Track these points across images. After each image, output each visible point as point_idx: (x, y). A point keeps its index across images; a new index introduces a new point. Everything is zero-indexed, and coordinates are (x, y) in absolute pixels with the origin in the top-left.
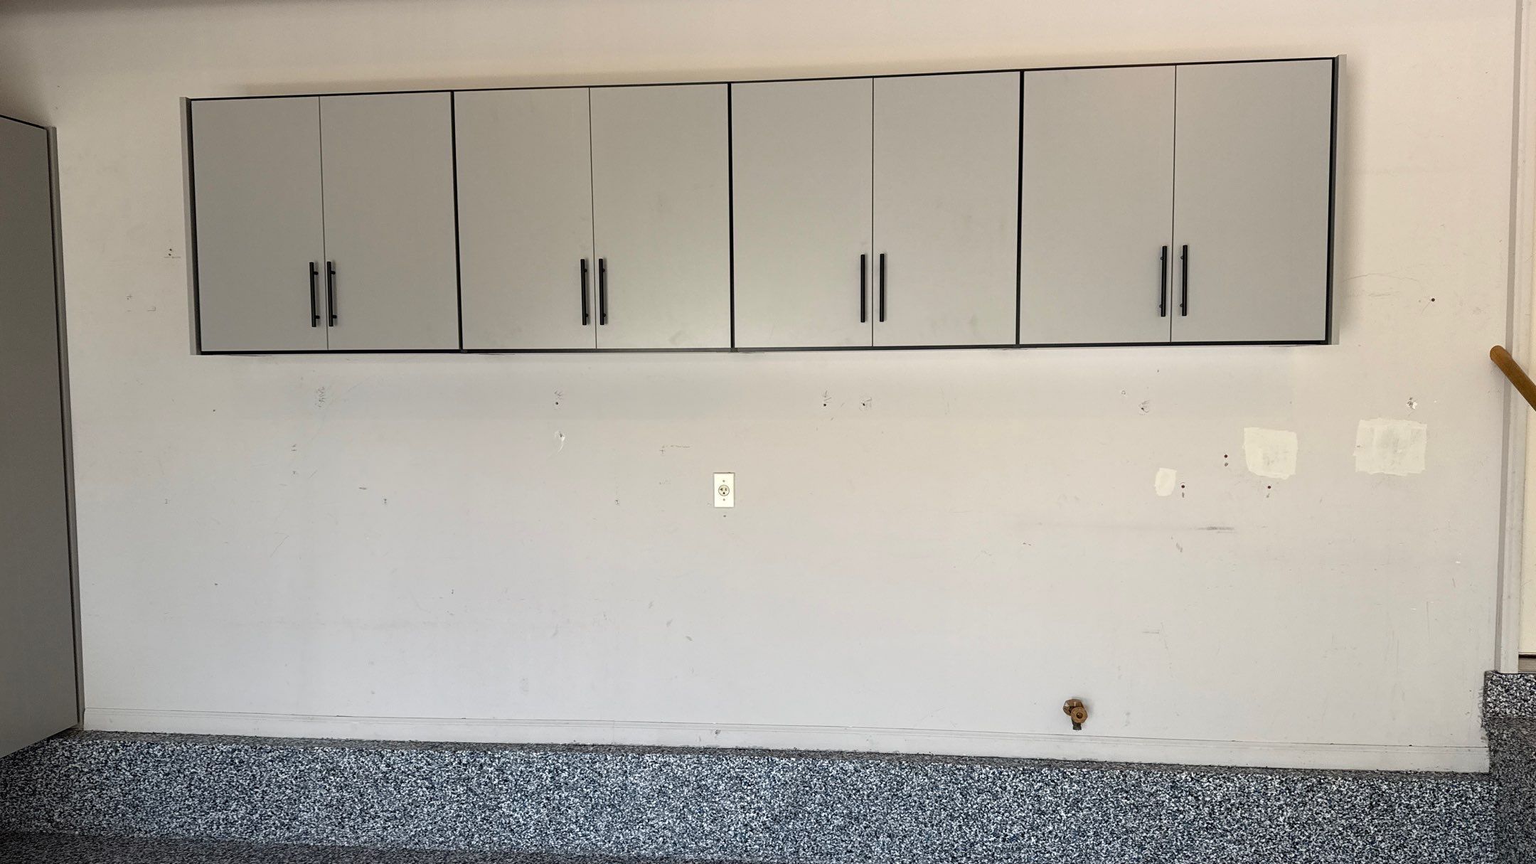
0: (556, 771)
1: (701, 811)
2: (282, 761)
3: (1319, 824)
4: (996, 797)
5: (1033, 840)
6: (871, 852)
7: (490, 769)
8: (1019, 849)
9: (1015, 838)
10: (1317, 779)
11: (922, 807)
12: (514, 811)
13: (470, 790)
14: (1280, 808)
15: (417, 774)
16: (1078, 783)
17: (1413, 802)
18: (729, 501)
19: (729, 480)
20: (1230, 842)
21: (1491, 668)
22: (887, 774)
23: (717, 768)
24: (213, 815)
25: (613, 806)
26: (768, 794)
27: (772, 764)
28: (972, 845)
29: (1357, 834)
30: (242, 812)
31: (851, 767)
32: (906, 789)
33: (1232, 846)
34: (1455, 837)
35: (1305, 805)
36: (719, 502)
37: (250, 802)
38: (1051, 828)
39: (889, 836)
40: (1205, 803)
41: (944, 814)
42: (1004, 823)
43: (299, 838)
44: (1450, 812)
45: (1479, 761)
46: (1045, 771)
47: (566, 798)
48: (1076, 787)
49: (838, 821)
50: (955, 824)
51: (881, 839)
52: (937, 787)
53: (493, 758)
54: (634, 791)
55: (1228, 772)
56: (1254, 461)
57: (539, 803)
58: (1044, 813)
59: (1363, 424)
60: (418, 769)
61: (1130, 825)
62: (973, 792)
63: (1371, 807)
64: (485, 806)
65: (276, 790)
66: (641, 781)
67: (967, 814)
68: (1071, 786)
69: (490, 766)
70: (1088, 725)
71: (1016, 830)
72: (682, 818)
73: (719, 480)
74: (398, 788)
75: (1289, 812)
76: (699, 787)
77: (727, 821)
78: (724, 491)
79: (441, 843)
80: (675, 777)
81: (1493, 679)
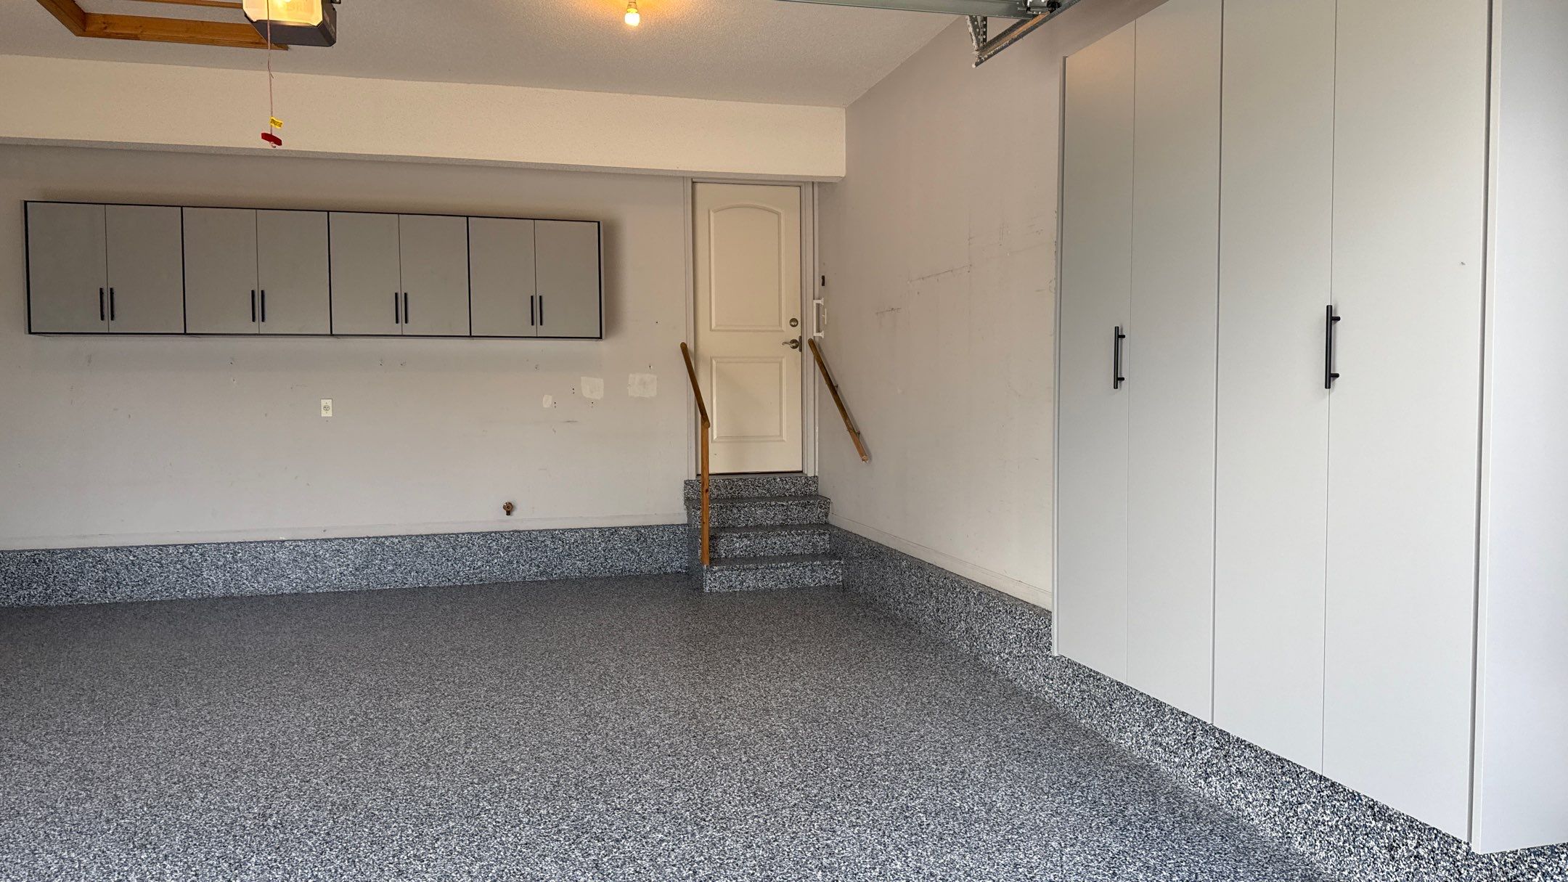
0: (235, 553)
1: (317, 568)
2: (67, 558)
3: (616, 549)
4: (469, 549)
5: (488, 567)
6: (407, 581)
7: (196, 554)
8: (481, 573)
9: (479, 567)
10: (615, 530)
11: (433, 557)
12: (211, 576)
13: (185, 566)
14: (599, 543)
15: (152, 560)
16: (509, 539)
17: (655, 537)
18: (329, 414)
19: (329, 402)
20: (578, 560)
21: (686, 479)
22: (415, 542)
23: (325, 546)
24: (21, 592)
25: (267, 569)
26: (353, 558)
27: (355, 542)
28: (458, 572)
29: (632, 552)
30: (40, 589)
31: (397, 540)
32: (425, 549)
33: (578, 562)
34: (672, 550)
35: (610, 541)
36: (324, 414)
37: (46, 583)
38: (496, 561)
39: (417, 572)
40: (567, 543)
41: (444, 559)
42: (474, 561)
43: (77, 601)
44: (670, 540)
45: (682, 518)
46: (493, 534)
47: (241, 567)
48: (507, 541)
49: (390, 568)
50: (449, 564)
51: (412, 574)
52: (441, 547)
53: (197, 549)
54: (279, 561)
55: (576, 530)
56: (586, 393)
57: (225, 571)
58: (493, 555)
59: (631, 375)
60: (153, 557)
61: (533, 556)
62: (458, 548)
63: (638, 540)
64: (194, 574)
65: (63, 575)
66: (282, 555)
67: (455, 558)
68: (505, 541)
69: (196, 552)
70: (515, 513)
71: (479, 564)
72: (307, 572)
73: (324, 402)
74: (141, 569)
75: (603, 545)
76: (316, 556)
77: (331, 572)
78: (326, 408)
79: (167, 596)
80: (302, 552)
81: (687, 483)
